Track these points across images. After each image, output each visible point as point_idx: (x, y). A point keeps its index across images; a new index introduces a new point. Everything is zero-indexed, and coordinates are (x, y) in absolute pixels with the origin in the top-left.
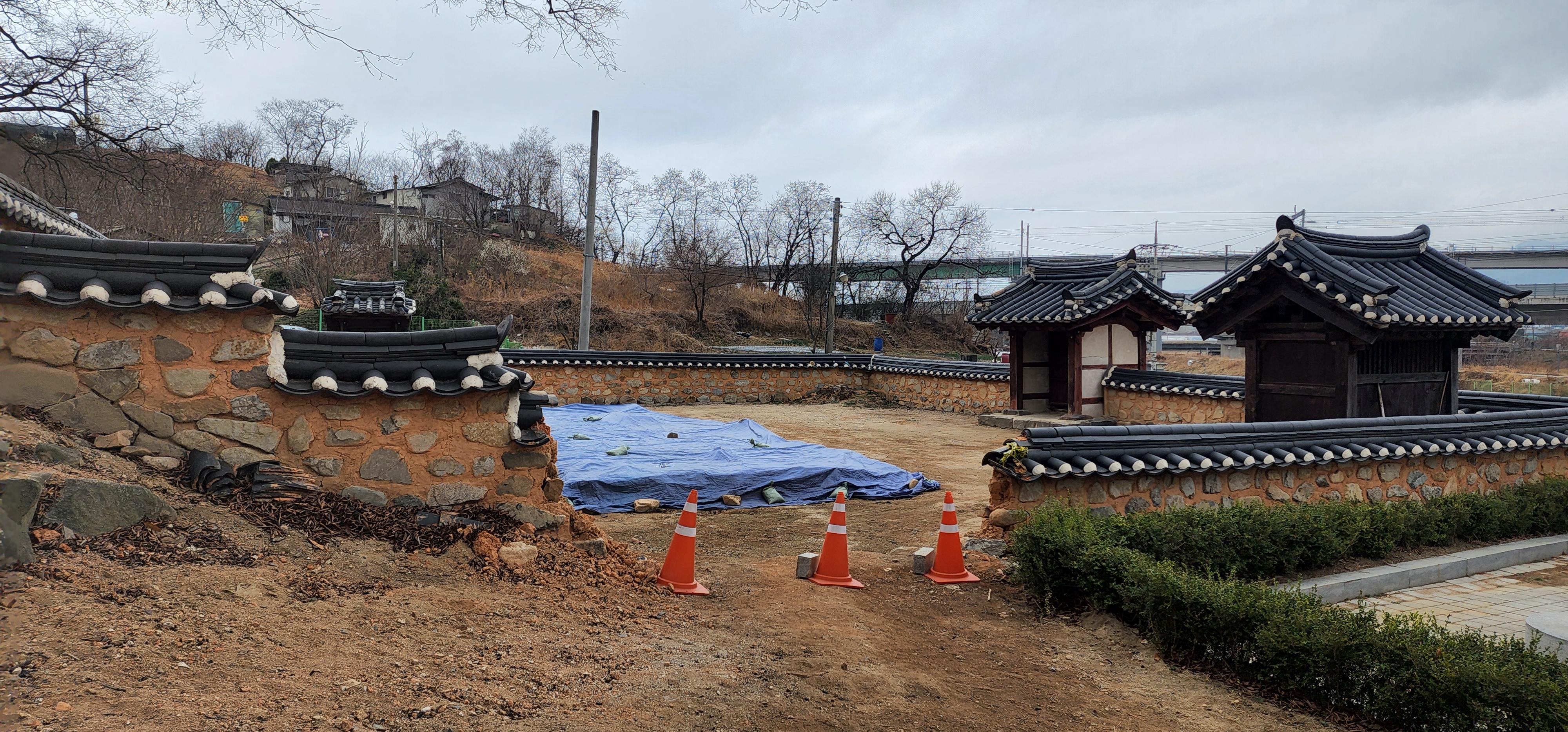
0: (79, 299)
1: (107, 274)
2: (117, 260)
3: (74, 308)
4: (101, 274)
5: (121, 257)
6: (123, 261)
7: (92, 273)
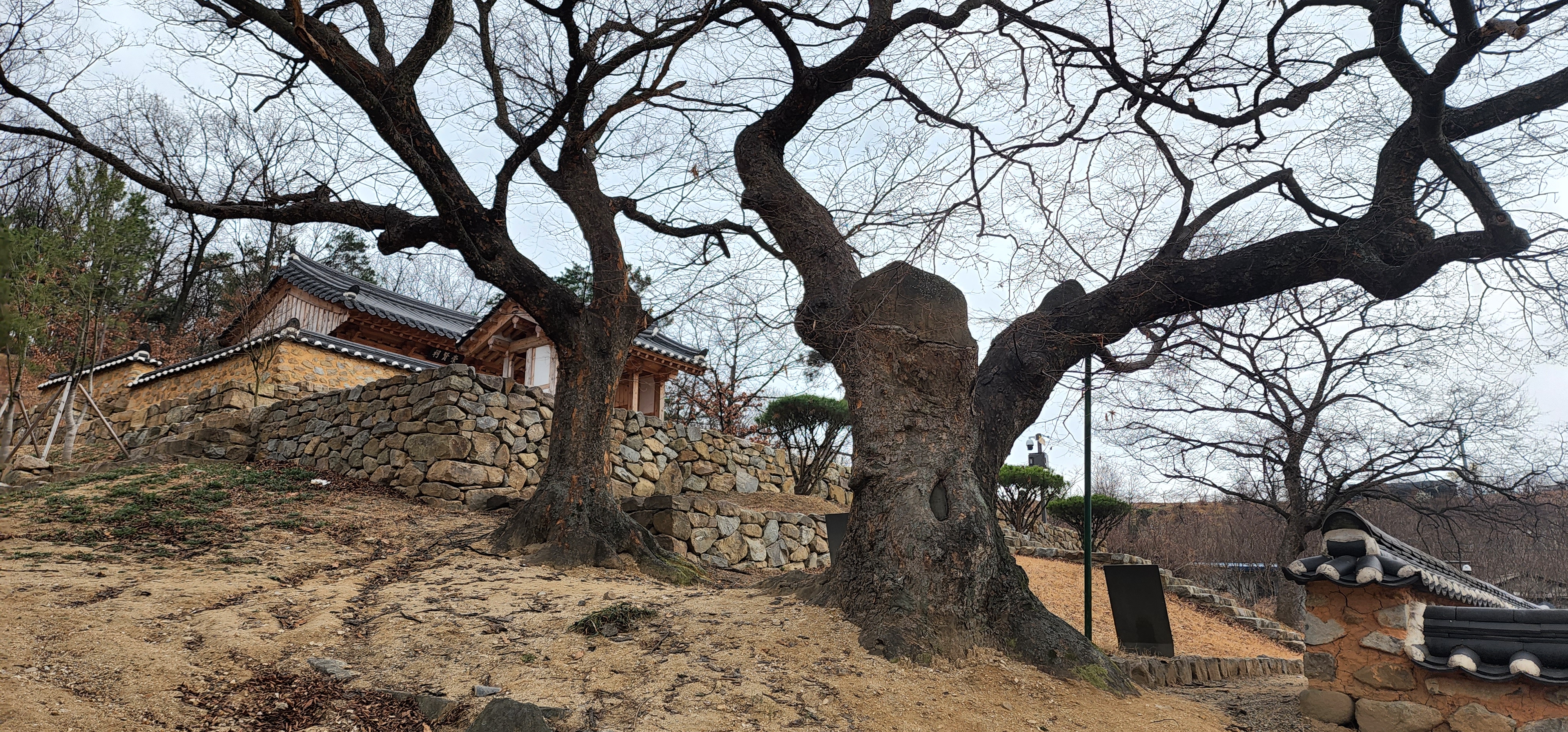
0: (1509, 673)
1: (1534, 646)
2: (1542, 632)
3: (1505, 682)
4: (1527, 646)
5: (1546, 627)
6: (1548, 632)
7: (1518, 646)
